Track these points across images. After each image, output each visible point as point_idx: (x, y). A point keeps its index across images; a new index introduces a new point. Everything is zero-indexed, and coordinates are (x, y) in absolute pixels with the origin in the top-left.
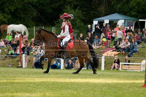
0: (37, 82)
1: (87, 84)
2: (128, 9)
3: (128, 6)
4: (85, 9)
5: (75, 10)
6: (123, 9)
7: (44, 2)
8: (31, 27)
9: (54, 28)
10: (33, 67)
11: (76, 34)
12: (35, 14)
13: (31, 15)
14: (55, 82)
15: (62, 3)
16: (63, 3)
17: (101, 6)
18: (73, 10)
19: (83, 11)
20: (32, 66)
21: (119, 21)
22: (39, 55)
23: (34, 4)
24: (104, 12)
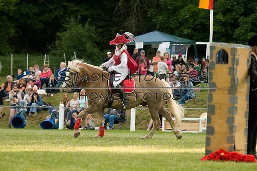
0: (16, 153)
1: (105, 155)
2: (177, 23)
3: (176, 19)
4: (101, 23)
5: (83, 26)
6: (168, 23)
7: (29, 12)
8: (6, 55)
9: (47, 57)
10: (10, 125)
12: (13, 31)
13: (5, 34)
14: (48, 152)
16: (63, 13)
17: (130, 17)
18: (80, 25)
19: (99, 27)
20: (8, 123)
21: (160, 45)
22: (20, 104)
23: (11, 15)
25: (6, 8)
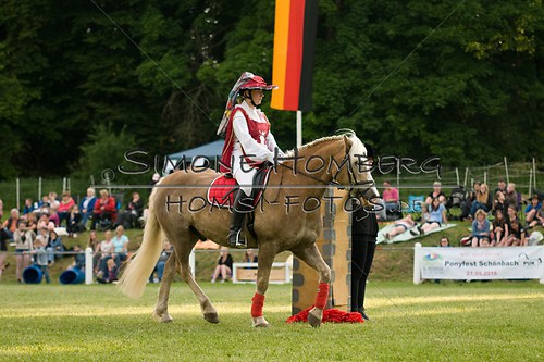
4: (144, 131)
5: (117, 135)
7: (40, 117)
8: (9, 180)
9: (67, 181)
11: (123, 195)
12: (18, 146)
13: (8, 150)
15: (86, 118)
17: (185, 122)
18: (113, 135)
19: (139, 136)
23: (15, 123)
24: (190, 138)
25: (8, 113)
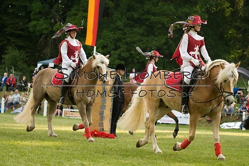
11: (19, 77)
15: (6, 43)
17: (47, 48)
24: (49, 55)
